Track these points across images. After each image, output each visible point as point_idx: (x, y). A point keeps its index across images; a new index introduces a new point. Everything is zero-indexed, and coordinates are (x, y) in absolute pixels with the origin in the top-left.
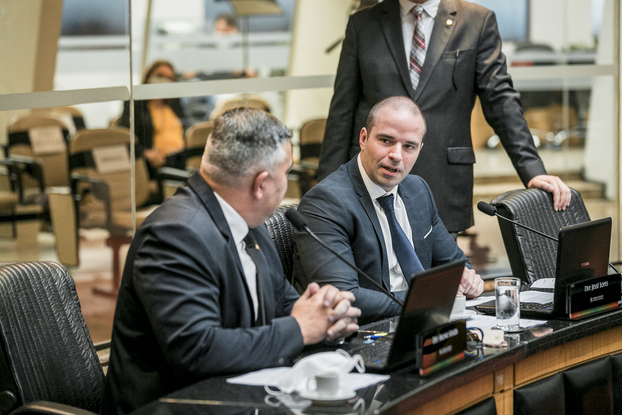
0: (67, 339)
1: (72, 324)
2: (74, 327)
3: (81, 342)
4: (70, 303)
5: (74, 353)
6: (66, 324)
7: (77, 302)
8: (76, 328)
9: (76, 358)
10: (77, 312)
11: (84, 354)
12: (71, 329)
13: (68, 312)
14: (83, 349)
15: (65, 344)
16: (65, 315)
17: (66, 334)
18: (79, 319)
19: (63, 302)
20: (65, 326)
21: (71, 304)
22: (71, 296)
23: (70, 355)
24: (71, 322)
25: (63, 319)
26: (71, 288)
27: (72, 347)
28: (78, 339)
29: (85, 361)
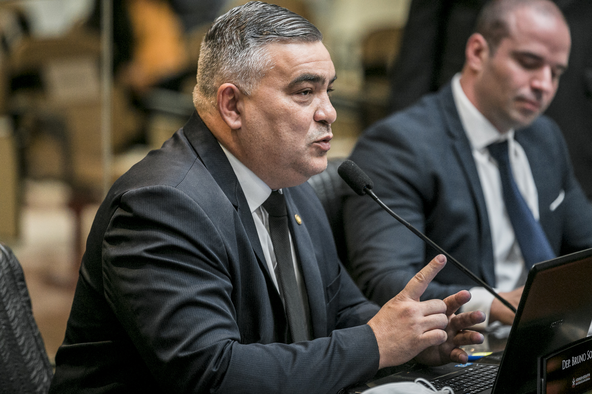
0: (8, 354)
1: (18, 332)
2: (20, 336)
3: (31, 359)
4: (15, 301)
5: (20, 375)
6: (9, 332)
7: (27, 299)
8: (23, 338)
9: (23, 384)
10: (25, 313)
11: (35, 377)
12: (15, 339)
13: (12, 314)
14: (33, 369)
15: (5, 361)
16: (6, 318)
17: (6, 347)
18: (29, 324)
19: (3, 298)
20: (6, 335)
21: (17, 302)
22: (17, 289)
23: (12, 379)
24: (16, 329)
25: (4, 325)
26: (18, 278)
27: (16, 366)
28: (26, 355)
29: (36, 388)
